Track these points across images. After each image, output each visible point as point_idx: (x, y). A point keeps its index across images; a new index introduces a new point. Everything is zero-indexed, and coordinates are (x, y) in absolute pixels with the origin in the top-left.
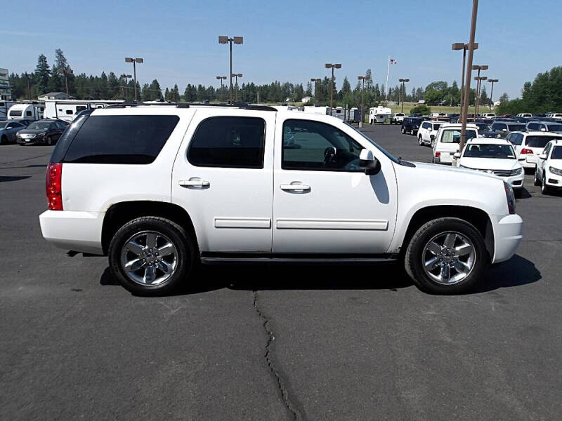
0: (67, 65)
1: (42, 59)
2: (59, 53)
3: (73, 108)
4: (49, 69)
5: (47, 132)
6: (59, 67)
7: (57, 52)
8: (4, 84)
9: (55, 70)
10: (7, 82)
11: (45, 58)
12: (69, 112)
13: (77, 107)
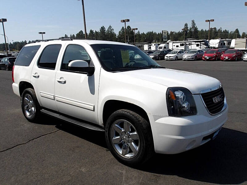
0: (195, 26)
1: (186, 25)
2: (193, 22)
3: (179, 44)
4: (188, 29)
5: (159, 55)
6: (192, 27)
7: (192, 21)
8: (165, 36)
9: (191, 29)
10: (166, 36)
11: (187, 24)
12: (177, 46)
13: (180, 44)
